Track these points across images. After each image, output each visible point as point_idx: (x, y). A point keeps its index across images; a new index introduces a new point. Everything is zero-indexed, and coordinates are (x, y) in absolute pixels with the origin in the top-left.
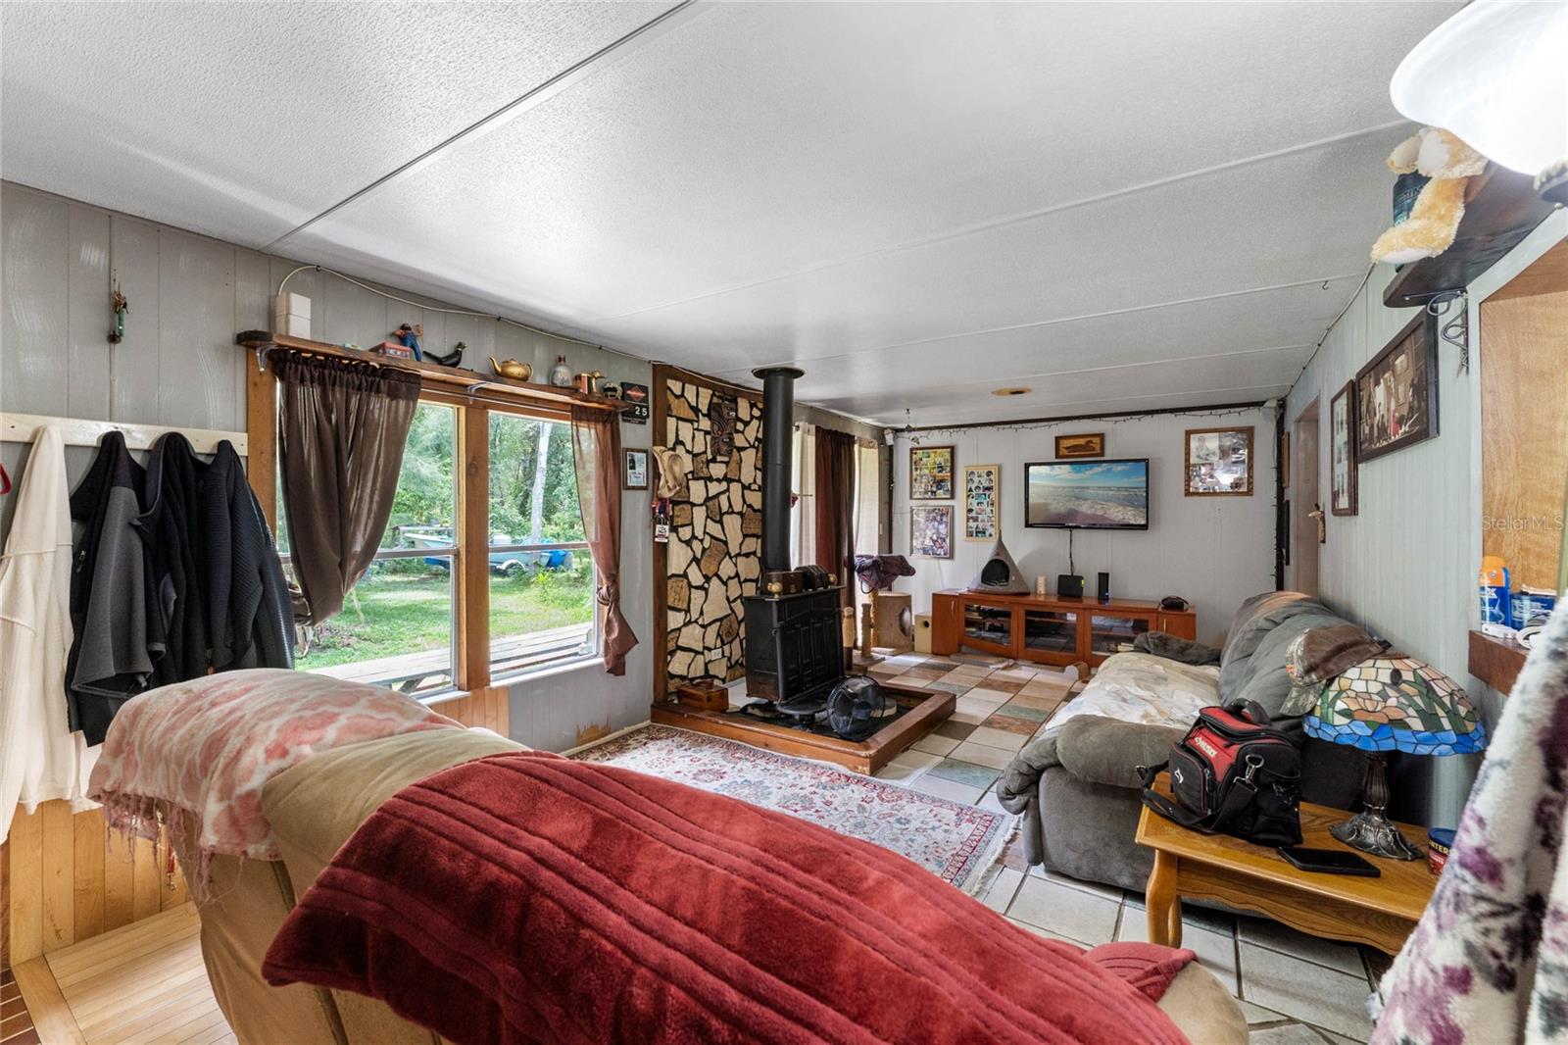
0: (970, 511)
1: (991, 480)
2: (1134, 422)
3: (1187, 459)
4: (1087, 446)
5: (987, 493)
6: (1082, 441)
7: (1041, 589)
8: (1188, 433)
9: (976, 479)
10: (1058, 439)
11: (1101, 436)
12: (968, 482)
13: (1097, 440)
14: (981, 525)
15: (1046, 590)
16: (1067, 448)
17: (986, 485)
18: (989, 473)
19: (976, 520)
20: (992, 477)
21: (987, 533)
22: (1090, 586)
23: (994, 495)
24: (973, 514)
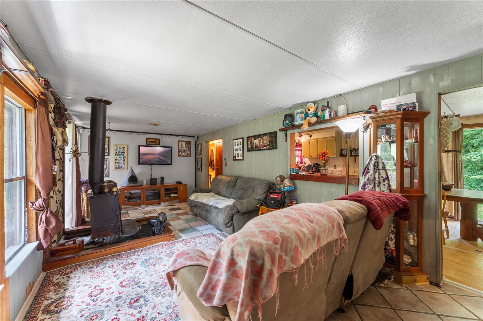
0: (116, 160)
1: (124, 150)
2: (167, 137)
3: (179, 147)
4: (155, 142)
5: (123, 154)
6: (154, 140)
7: (145, 183)
8: (179, 141)
9: (119, 149)
10: (147, 139)
11: (159, 139)
12: (115, 150)
13: (157, 140)
14: (120, 165)
15: (146, 183)
16: (149, 142)
17: (123, 151)
18: (124, 148)
19: (118, 163)
20: (125, 149)
21: (123, 167)
22: (159, 181)
23: (125, 155)
24: (118, 161)
